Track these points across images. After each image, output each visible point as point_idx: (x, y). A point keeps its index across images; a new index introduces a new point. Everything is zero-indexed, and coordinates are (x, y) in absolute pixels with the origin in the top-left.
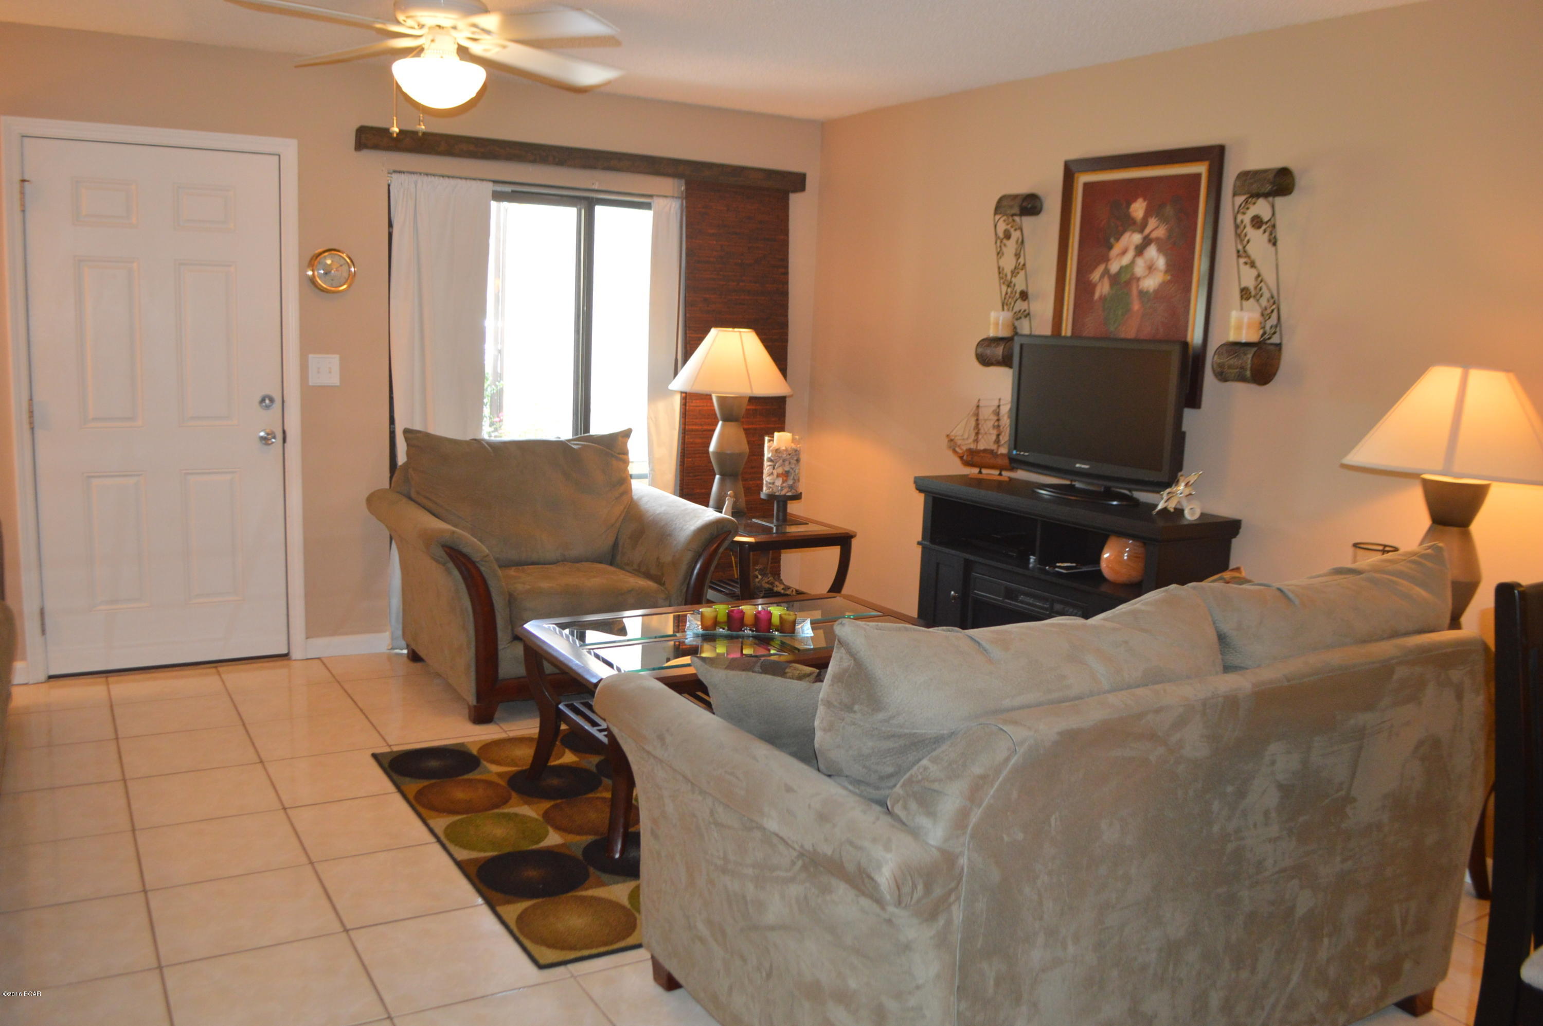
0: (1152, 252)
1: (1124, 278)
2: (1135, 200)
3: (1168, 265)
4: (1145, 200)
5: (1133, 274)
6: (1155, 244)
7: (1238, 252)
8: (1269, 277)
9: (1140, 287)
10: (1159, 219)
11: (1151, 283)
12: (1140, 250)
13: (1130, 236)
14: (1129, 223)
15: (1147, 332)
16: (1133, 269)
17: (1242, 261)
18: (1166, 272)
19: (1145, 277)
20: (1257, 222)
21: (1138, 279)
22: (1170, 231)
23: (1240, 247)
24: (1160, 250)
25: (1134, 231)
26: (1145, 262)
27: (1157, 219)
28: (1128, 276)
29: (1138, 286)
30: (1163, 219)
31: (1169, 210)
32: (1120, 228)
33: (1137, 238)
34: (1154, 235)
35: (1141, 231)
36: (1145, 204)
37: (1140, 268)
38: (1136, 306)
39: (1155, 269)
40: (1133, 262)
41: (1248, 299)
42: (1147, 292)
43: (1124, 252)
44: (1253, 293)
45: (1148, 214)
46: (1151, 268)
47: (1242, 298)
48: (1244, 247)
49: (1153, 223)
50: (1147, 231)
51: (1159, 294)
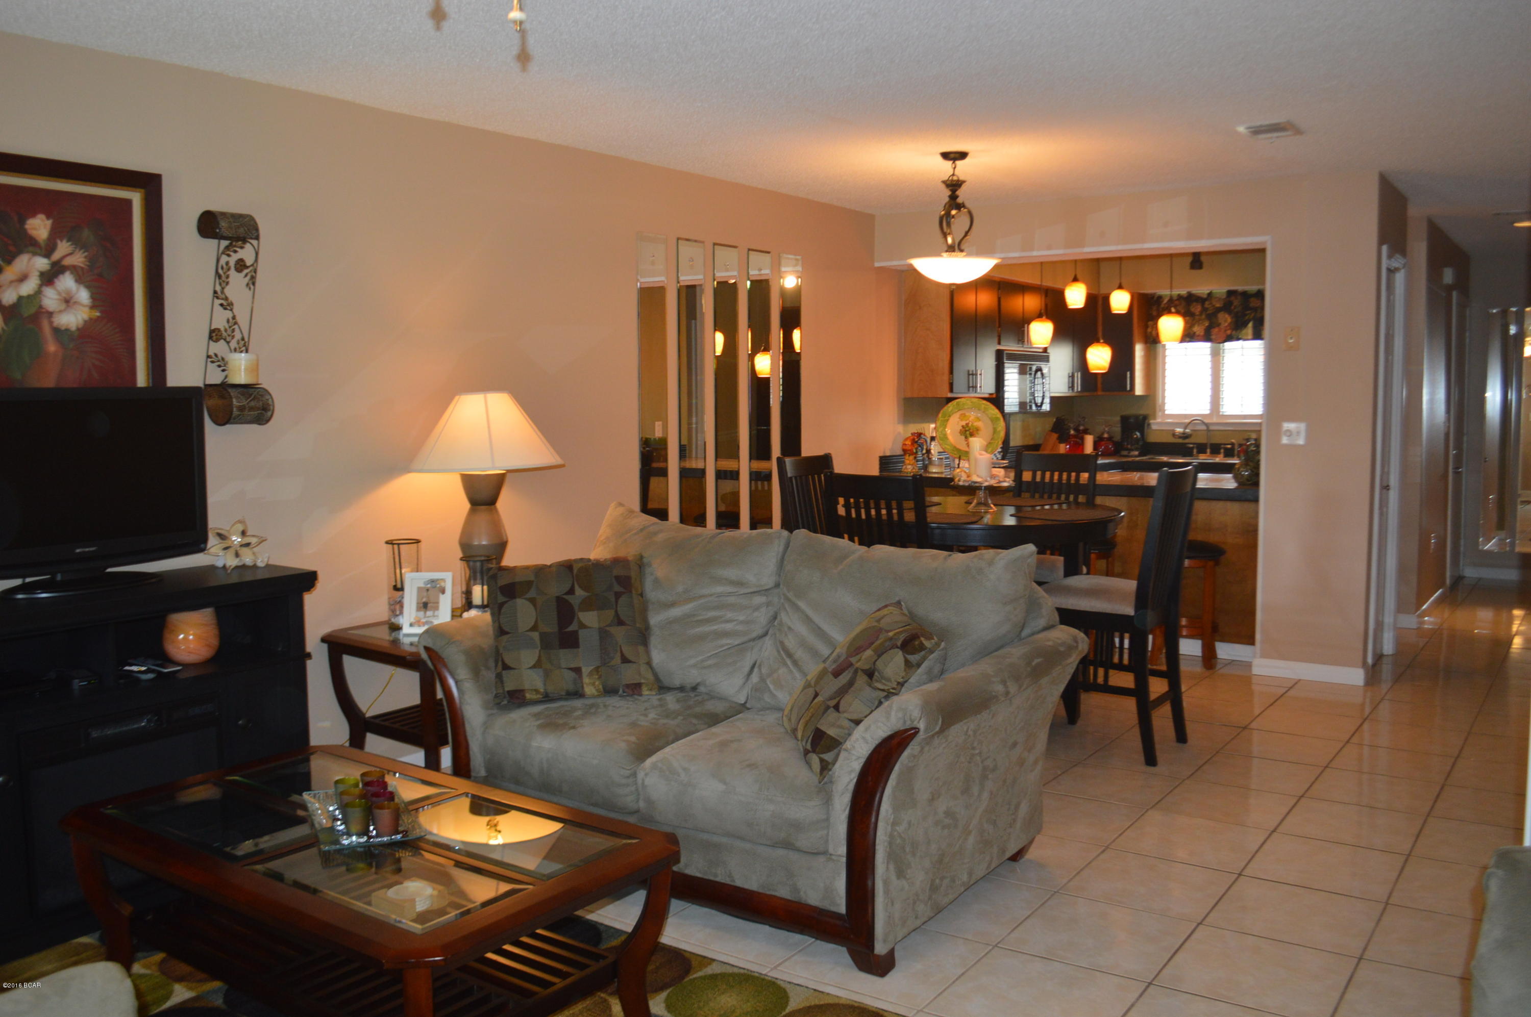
0: (67, 282)
1: (27, 311)
2: (34, 215)
3: (93, 297)
4: (48, 217)
5: (41, 307)
6: (72, 273)
7: (215, 292)
8: (243, 320)
9: (55, 324)
10: (72, 245)
11: (71, 320)
12: (48, 278)
13: (30, 260)
14: (29, 244)
15: (72, 379)
16: (41, 301)
17: (217, 302)
18: (93, 307)
19: (61, 311)
20: (241, 266)
21: (50, 314)
22: (92, 260)
23: (218, 288)
24: (79, 280)
25: (35, 254)
26: (59, 294)
27: (69, 243)
28: (33, 310)
29: (51, 323)
30: (79, 244)
31: (86, 233)
32: (12, 248)
33: (42, 263)
34: (68, 262)
35: (47, 255)
36: (49, 223)
37: (50, 299)
38: (52, 347)
39: (75, 303)
40: (38, 292)
41: (217, 341)
42: (67, 330)
43: (23, 278)
44: (224, 334)
45: (56, 234)
46: (68, 301)
47: (211, 338)
48: (223, 289)
49: (63, 248)
50: (56, 256)
51: (85, 333)
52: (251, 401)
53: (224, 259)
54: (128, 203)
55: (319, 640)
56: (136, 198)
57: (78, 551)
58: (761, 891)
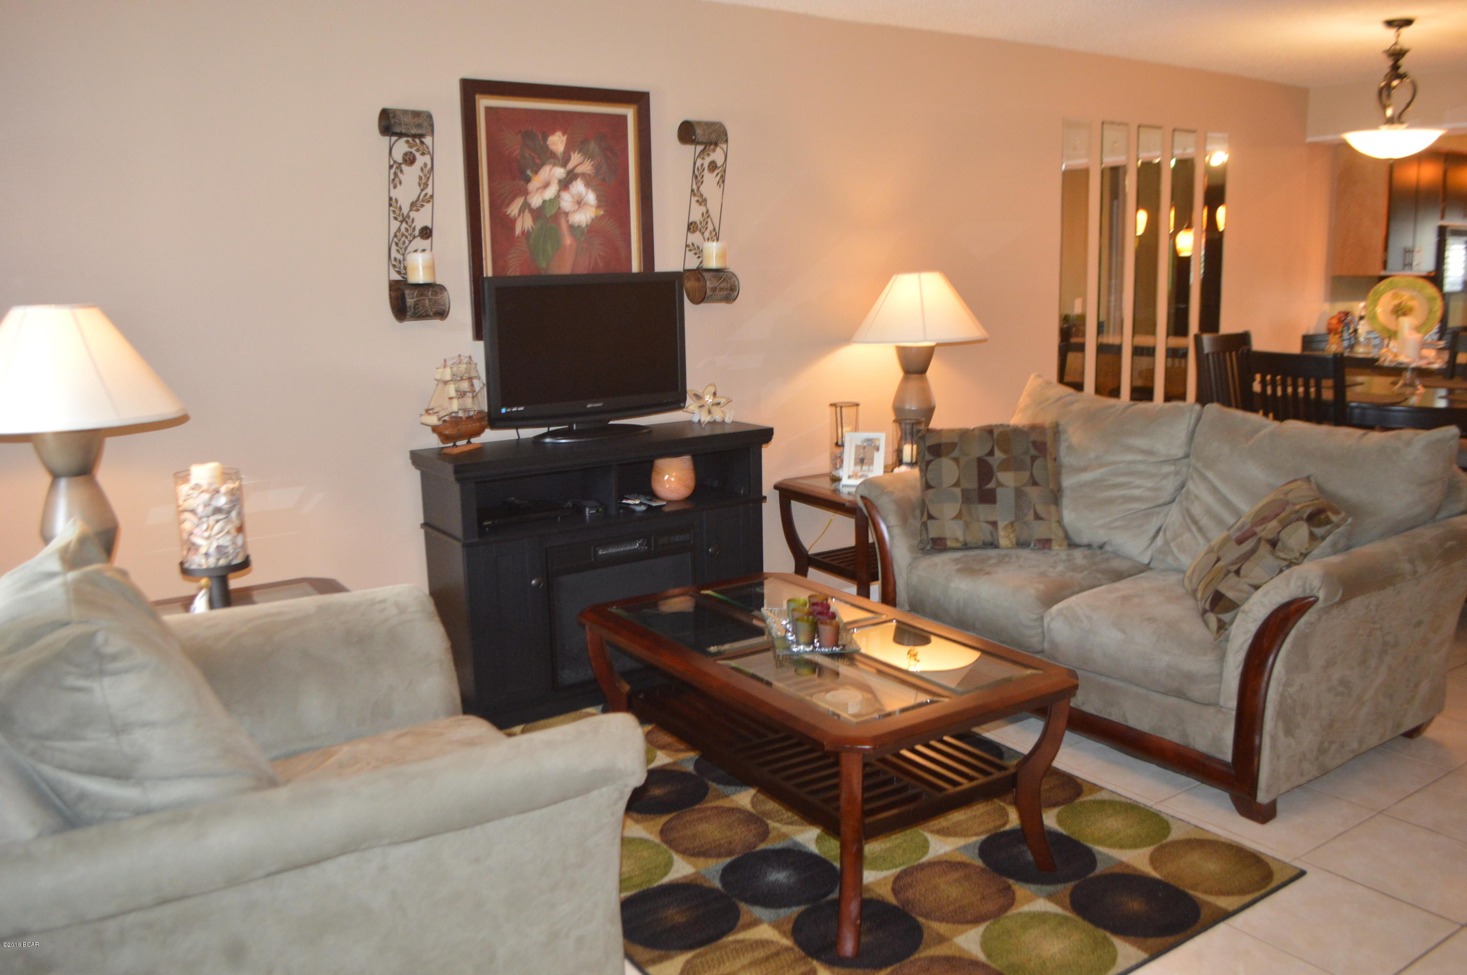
0: (579, 187)
1: (550, 212)
2: (553, 132)
3: (599, 198)
4: (564, 134)
5: (559, 208)
6: (582, 180)
7: (692, 190)
8: (715, 215)
9: (570, 222)
10: (581, 156)
11: (582, 218)
12: (565, 184)
13: (551, 170)
14: (548, 156)
15: (583, 268)
16: (559, 204)
17: (694, 199)
18: (598, 207)
19: (574, 212)
20: (713, 166)
21: (567, 214)
22: (597, 168)
23: (695, 187)
24: (588, 185)
25: (554, 165)
26: (573, 197)
27: (580, 155)
28: (554, 211)
29: (568, 221)
30: (588, 155)
31: (593, 146)
32: (537, 161)
33: (559, 172)
34: (579, 170)
35: (564, 164)
36: (565, 138)
37: (567, 202)
38: (568, 241)
39: (585, 204)
40: (558, 196)
41: (694, 232)
42: (579, 227)
43: (546, 185)
44: (699, 226)
45: (570, 147)
46: (580, 203)
47: (689, 229)
48: (698, 188)
49: (576, 158)
50: (570, 165)
51: (592, 229)
52: (721, 283)
53: (699, 162)
54: (624, 118)
55: (773, 487)
56: (629, 113)
57: (589, 406)
58: (1151, 732)
